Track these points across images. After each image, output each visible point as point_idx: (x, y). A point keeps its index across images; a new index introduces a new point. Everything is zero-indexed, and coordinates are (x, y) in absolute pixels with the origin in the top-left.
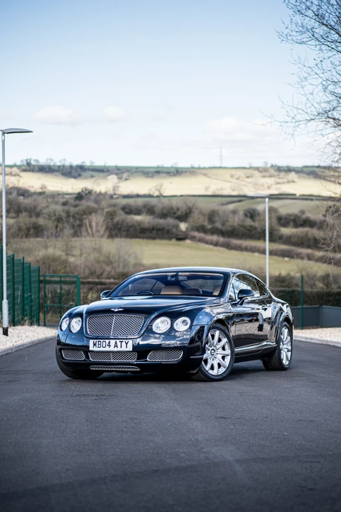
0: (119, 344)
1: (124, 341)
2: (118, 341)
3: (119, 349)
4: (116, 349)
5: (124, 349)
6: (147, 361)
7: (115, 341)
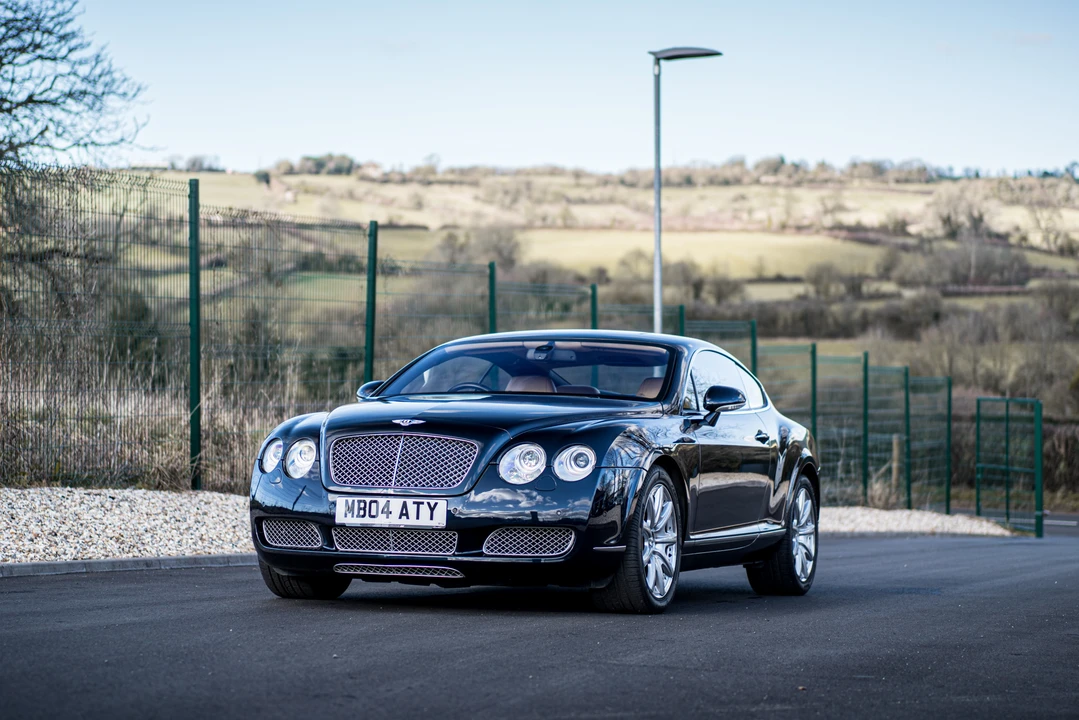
0: (412, 509)
1: (425, 501)
2: (410, 502)
3: (412, 521)
4: (404, 522)
5: (424, 521)
6: (481, 554)
7: (401, 501)
